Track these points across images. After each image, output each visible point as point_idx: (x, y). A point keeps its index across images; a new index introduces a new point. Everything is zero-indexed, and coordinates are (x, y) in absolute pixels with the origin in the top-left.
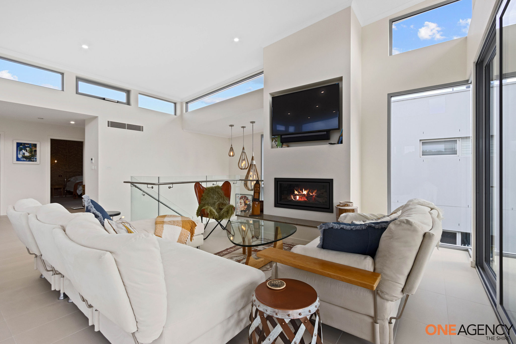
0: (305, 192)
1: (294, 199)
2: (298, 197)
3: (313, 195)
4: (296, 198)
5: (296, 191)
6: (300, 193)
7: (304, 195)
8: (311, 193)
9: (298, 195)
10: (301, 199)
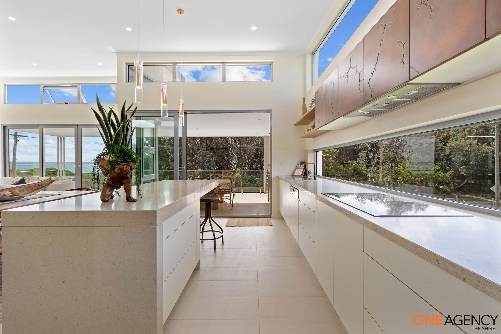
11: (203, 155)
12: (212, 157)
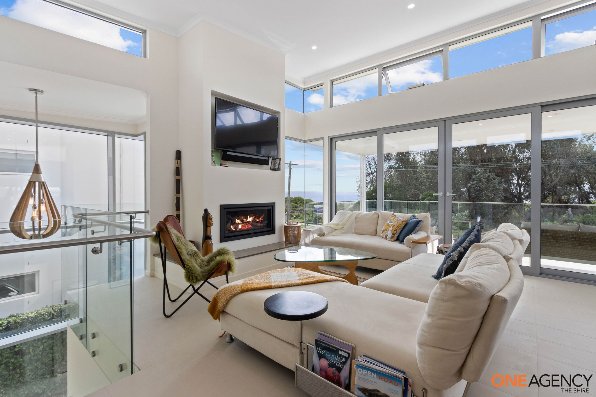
0: (250, 219)
1: (235, 230)
2: (240, 227)
3: (260, 221)
4: (238, 227)
5: (238, 220)
6: (244, 221)
7: (249, 222)
8: (257, 219)
9: (240, 224)
10: (244, 228)
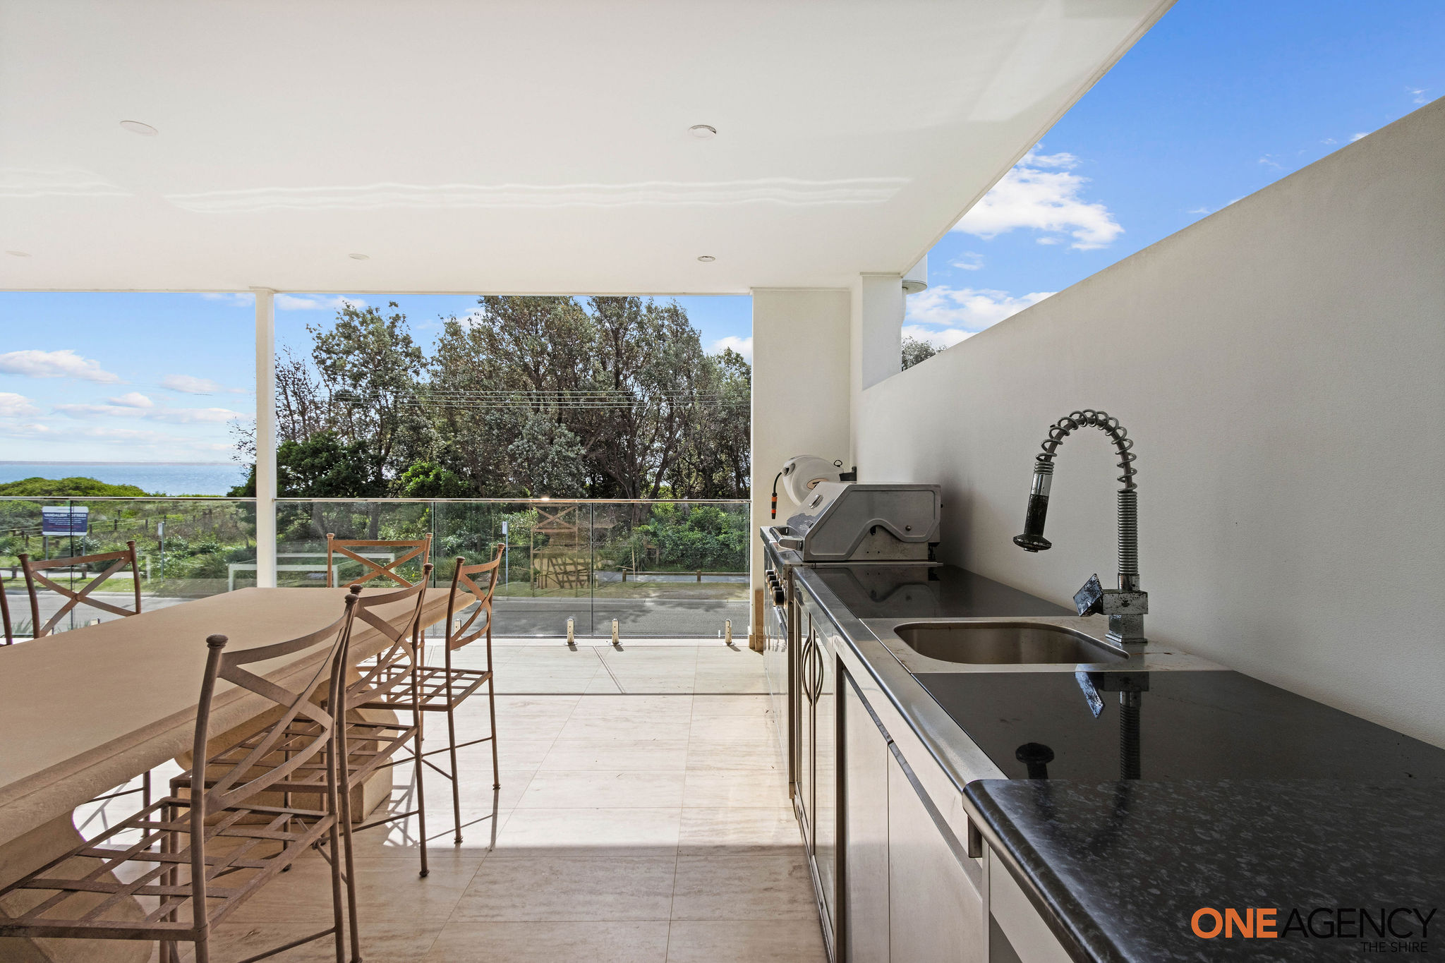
11: (540, 437)
12: (570, 444)
